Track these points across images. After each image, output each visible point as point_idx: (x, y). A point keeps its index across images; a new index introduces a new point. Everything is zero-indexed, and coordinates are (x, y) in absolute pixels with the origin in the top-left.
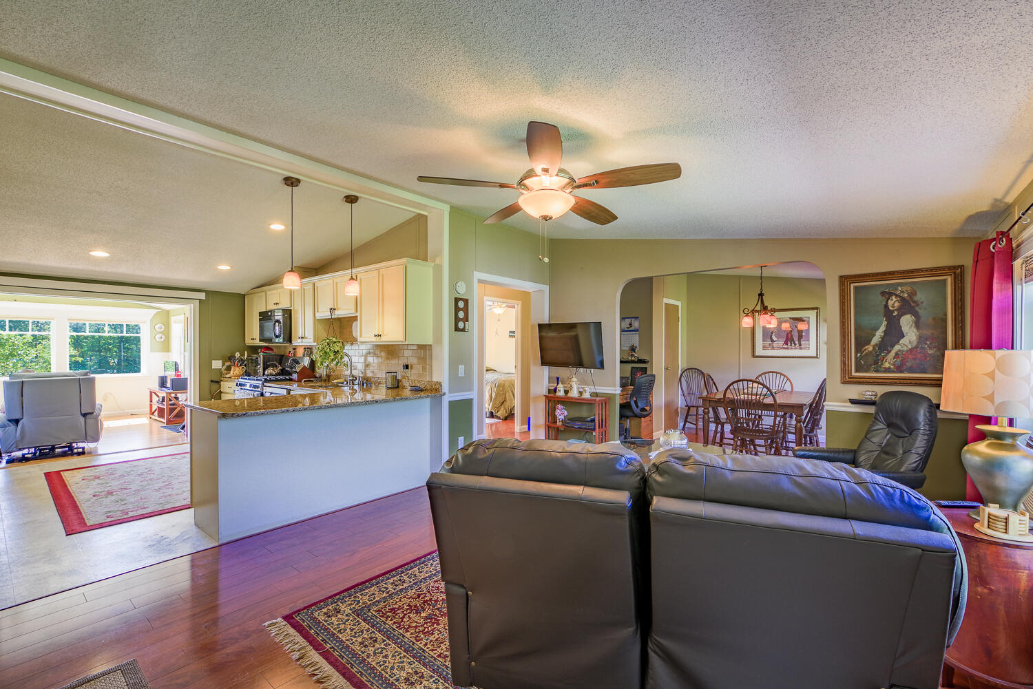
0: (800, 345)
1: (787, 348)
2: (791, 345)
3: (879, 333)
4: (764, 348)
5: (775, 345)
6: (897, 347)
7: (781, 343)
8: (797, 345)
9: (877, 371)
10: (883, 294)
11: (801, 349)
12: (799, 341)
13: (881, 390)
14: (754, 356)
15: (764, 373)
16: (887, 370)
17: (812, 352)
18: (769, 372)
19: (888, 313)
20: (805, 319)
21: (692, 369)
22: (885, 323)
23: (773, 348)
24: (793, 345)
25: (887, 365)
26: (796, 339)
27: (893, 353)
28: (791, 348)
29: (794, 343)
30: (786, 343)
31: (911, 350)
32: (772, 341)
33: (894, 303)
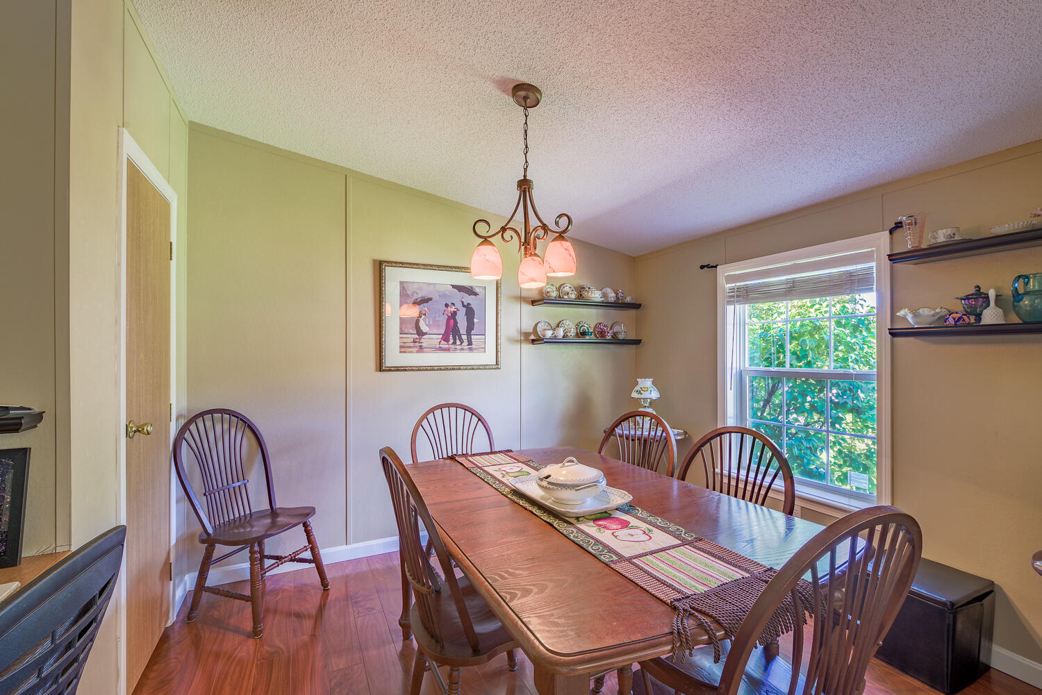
0: (470, 343)
1: (448, 350)
2: (454, 343)
4: (403, 348)
5: (425, 341)
7: (437, 339)
8: (466, 343)
11: (471, 350)
12: (469, 333)
14: (380, 367)
15: (433, 411)
17: (489, 357)
18: (441, 407)
20: (477, 290)
21: (211, 412)
23: (421, 349)
24: (458, 342)
26: (463, 329)
29: (460, 339)
30: (445, 338)
32: (420, 333)
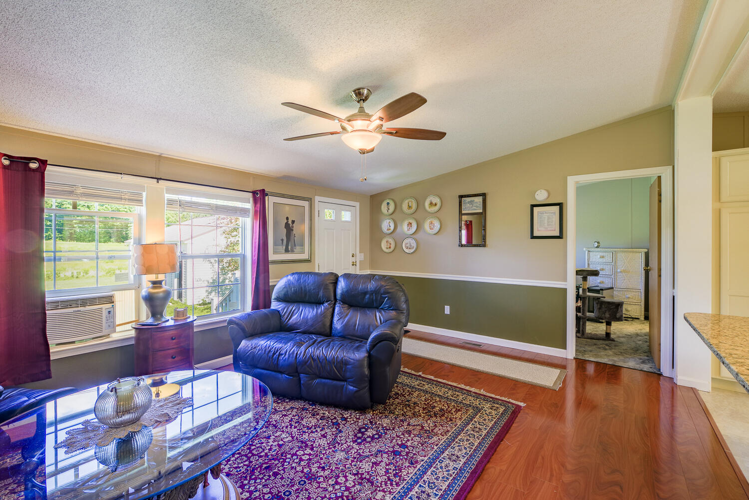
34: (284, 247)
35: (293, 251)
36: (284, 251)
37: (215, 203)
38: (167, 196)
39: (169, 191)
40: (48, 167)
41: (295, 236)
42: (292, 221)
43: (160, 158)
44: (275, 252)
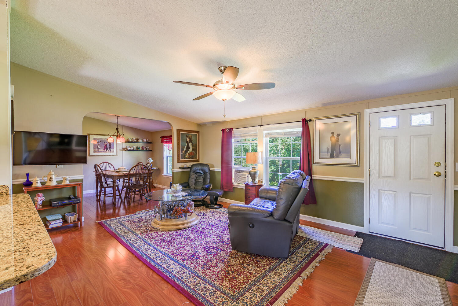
0: (110, 151)
1: (105, 152)
2: (106, 151)
3: (185, 148)
4: (94, 152)
5: (99, 150)
6: (189, 152)
7: (102, 150)
8: (109, 151)
9: (185, 159)
10: (186, 136)
11: (110, 152)
12: (110, 149)
13: (191, 164)
14: (89, 155)
15: (102, 163)
16: (187, 158)
17: (115, 154)
18: (103, 163)
19: (187, 142)
22: (186, 145)
23: (99, 152)
24: (107, 150)
25: (187, 157)
26: (108, 148)
27: (188, 153)
28: (107, 152)
29: (108, 150)
30: (104, 149)
31: (191, 152)
32: (98, 148)
33: (188, 139)
34: (329, 154)
35: (337, 157)
36: (329, 157)
37: (283, 131)
38: (264, 132)
39: (265, 130)
40: (233, 130)
41: (340, 146)
42: (338, 134)
43: (261, 117)
44: (321, 157)
